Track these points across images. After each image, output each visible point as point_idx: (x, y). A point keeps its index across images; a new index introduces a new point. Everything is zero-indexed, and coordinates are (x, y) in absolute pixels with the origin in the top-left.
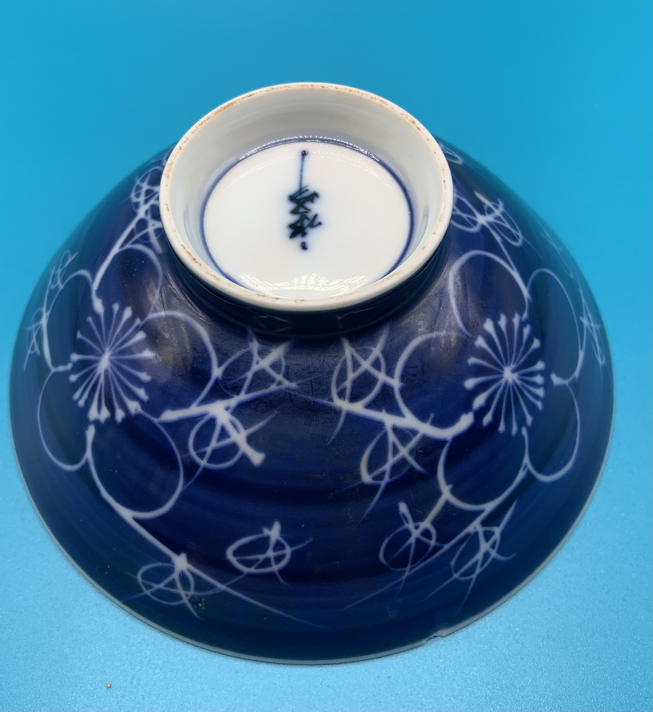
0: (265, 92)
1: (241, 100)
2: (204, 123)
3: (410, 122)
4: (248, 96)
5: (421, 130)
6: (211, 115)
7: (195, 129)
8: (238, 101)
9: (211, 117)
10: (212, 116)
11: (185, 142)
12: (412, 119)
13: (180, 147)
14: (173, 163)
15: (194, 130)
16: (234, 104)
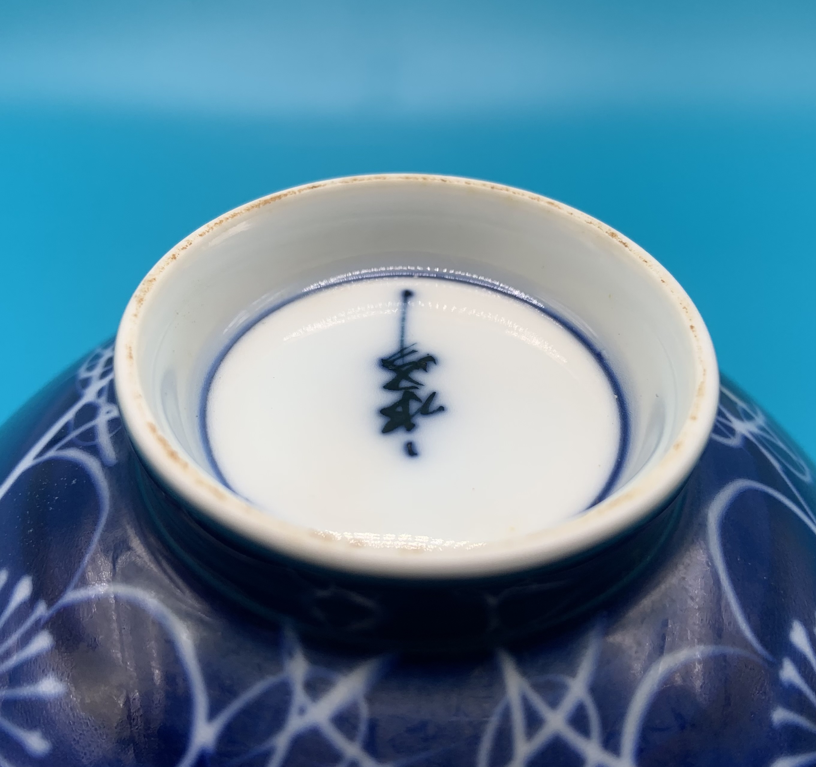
0: (340, 184)
1: (297, 193)
2: (224, 221)
3: (607, 235)
4: (309, 188)
5: (628, 246)
6: (239, 211)
7: (207, 229)
8: (291, 194)
9: (239, 213)
10: (242, 212)
11: (184, 248)
12: (610, 230)
13: (174, 255)
14: (155, 279)
15: (204, 231)
16: (283, 198)
